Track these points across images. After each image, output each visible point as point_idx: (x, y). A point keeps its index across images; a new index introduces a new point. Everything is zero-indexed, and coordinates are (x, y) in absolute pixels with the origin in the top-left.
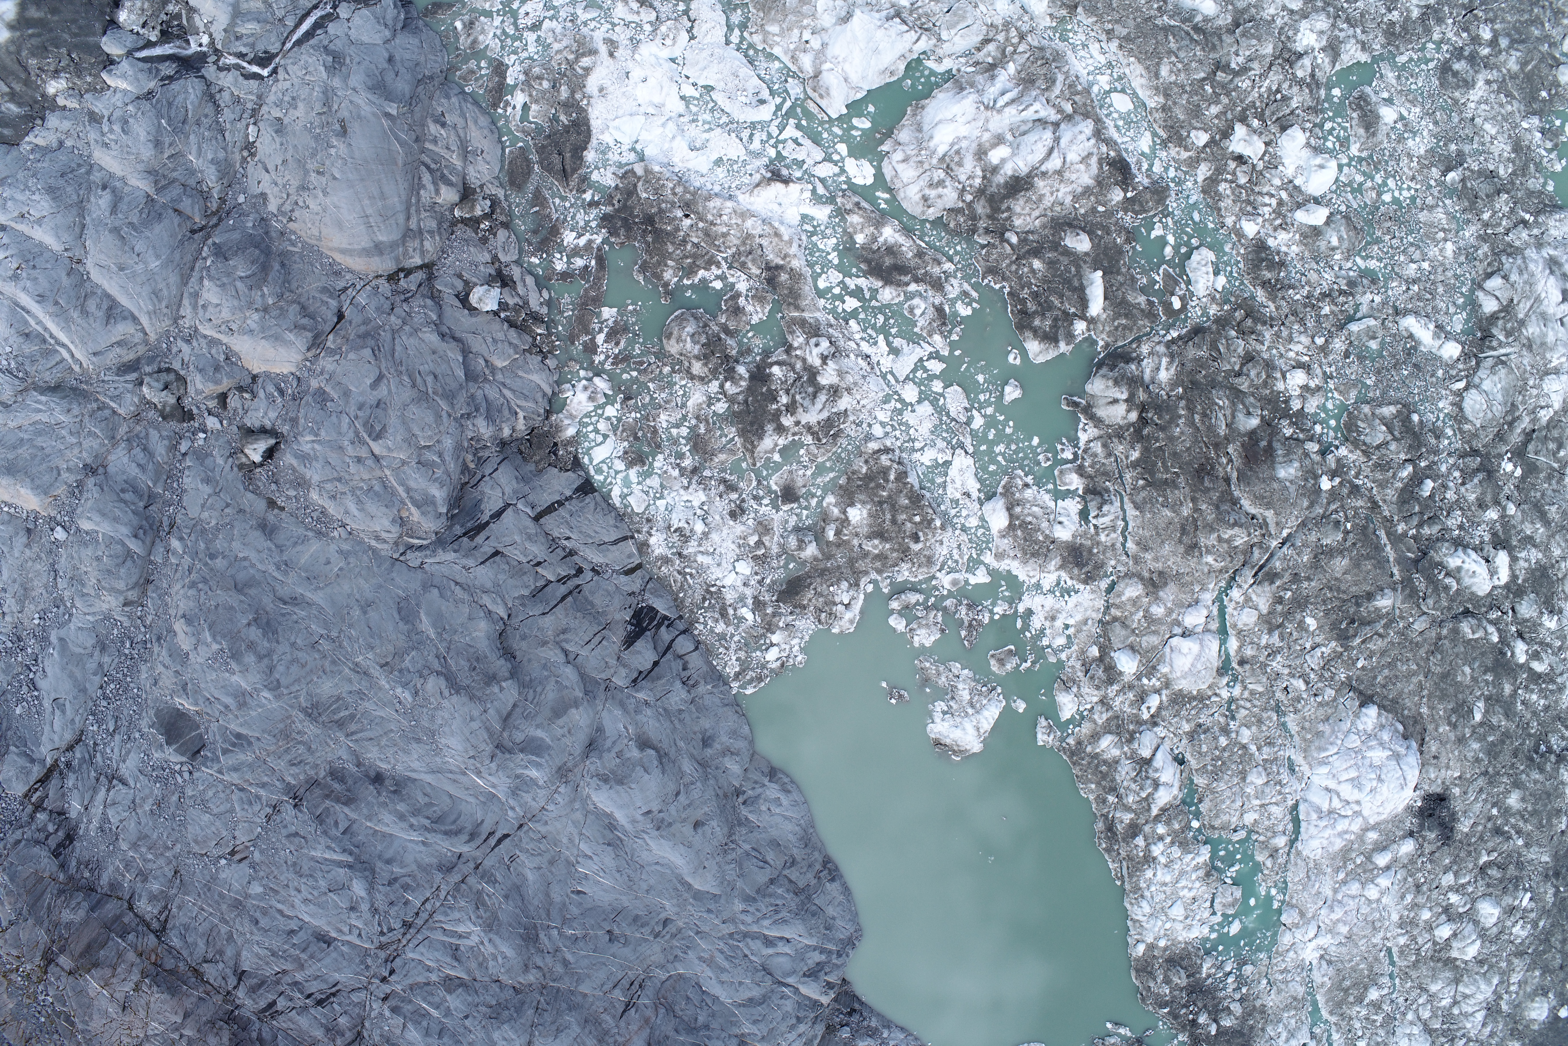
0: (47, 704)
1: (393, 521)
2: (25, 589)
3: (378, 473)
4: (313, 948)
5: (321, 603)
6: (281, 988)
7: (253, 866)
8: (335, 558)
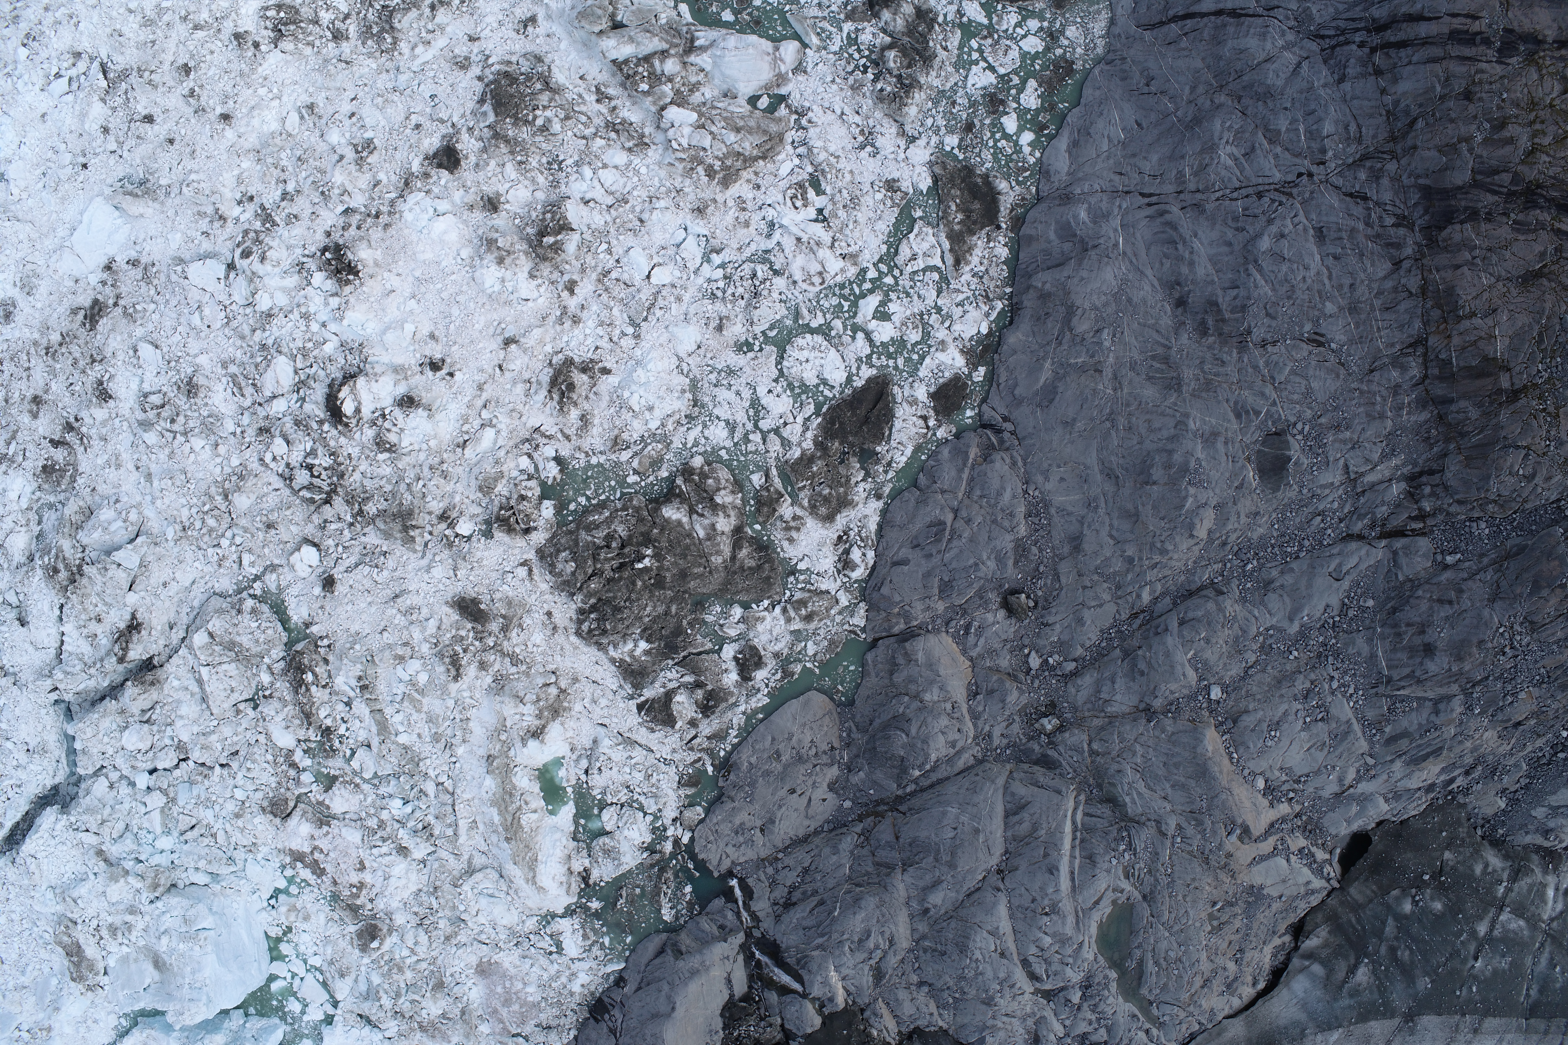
0: (1346, 584)
1: (992, 462)
2: (1279, 682)
3: (966, 501)
4: (1333, 235)
5: (1094, 455)
6: (1380, 230)
7: (1316, 322)
8: (1054, 478)
